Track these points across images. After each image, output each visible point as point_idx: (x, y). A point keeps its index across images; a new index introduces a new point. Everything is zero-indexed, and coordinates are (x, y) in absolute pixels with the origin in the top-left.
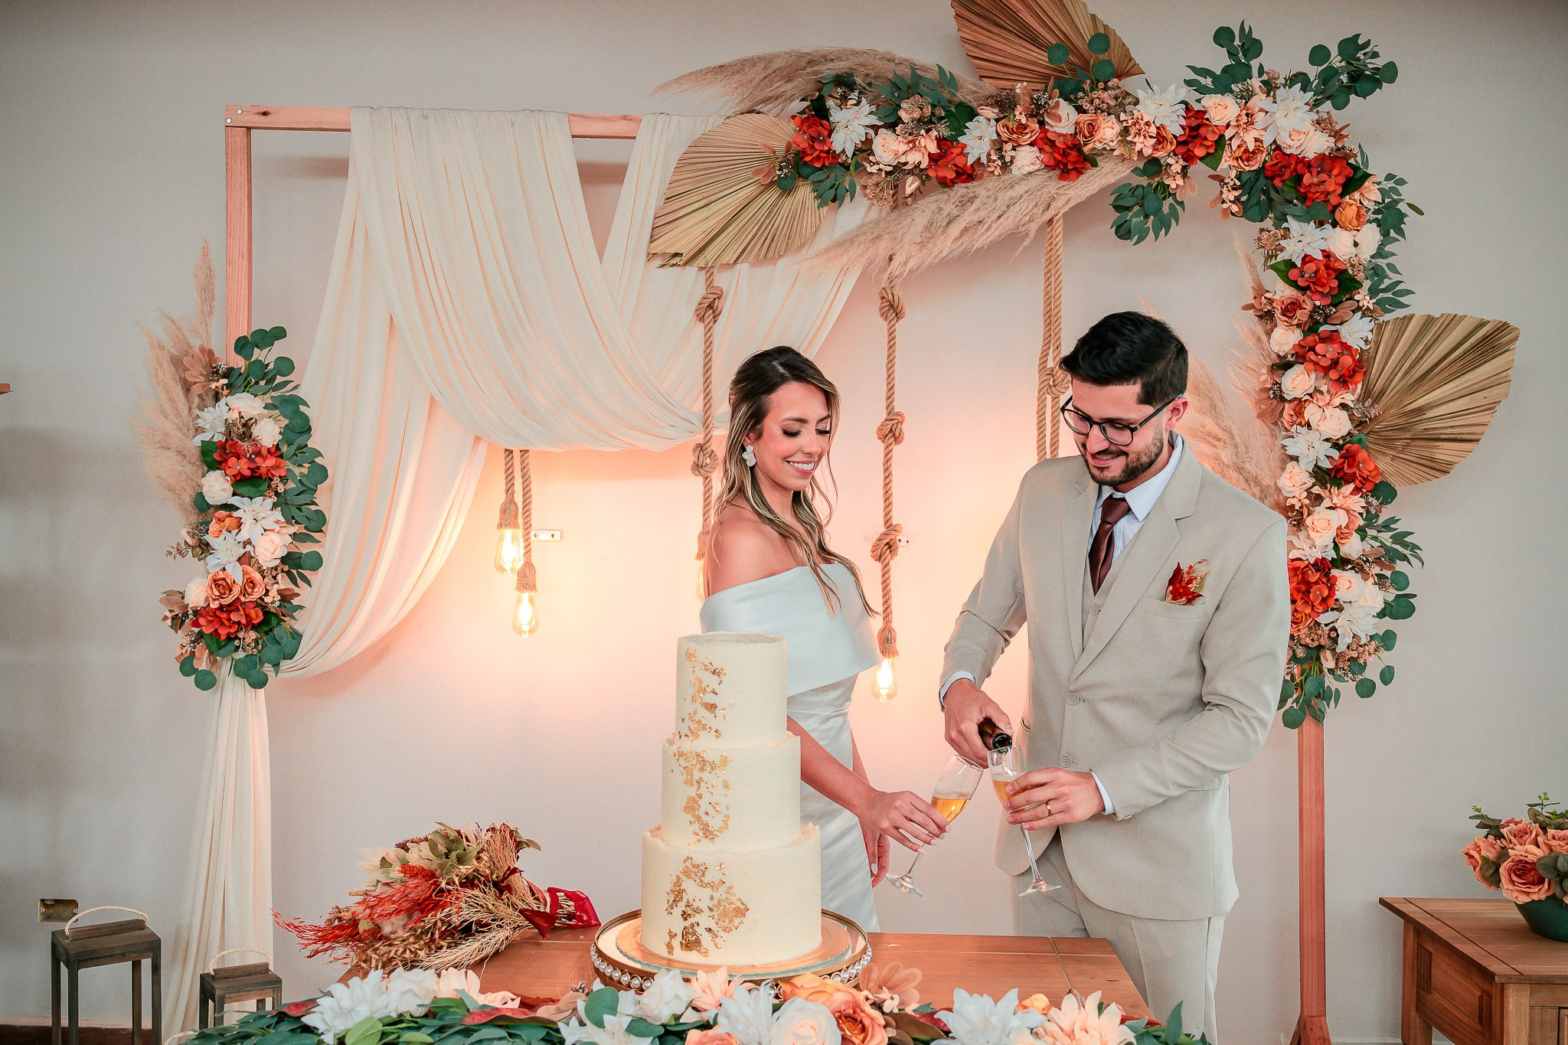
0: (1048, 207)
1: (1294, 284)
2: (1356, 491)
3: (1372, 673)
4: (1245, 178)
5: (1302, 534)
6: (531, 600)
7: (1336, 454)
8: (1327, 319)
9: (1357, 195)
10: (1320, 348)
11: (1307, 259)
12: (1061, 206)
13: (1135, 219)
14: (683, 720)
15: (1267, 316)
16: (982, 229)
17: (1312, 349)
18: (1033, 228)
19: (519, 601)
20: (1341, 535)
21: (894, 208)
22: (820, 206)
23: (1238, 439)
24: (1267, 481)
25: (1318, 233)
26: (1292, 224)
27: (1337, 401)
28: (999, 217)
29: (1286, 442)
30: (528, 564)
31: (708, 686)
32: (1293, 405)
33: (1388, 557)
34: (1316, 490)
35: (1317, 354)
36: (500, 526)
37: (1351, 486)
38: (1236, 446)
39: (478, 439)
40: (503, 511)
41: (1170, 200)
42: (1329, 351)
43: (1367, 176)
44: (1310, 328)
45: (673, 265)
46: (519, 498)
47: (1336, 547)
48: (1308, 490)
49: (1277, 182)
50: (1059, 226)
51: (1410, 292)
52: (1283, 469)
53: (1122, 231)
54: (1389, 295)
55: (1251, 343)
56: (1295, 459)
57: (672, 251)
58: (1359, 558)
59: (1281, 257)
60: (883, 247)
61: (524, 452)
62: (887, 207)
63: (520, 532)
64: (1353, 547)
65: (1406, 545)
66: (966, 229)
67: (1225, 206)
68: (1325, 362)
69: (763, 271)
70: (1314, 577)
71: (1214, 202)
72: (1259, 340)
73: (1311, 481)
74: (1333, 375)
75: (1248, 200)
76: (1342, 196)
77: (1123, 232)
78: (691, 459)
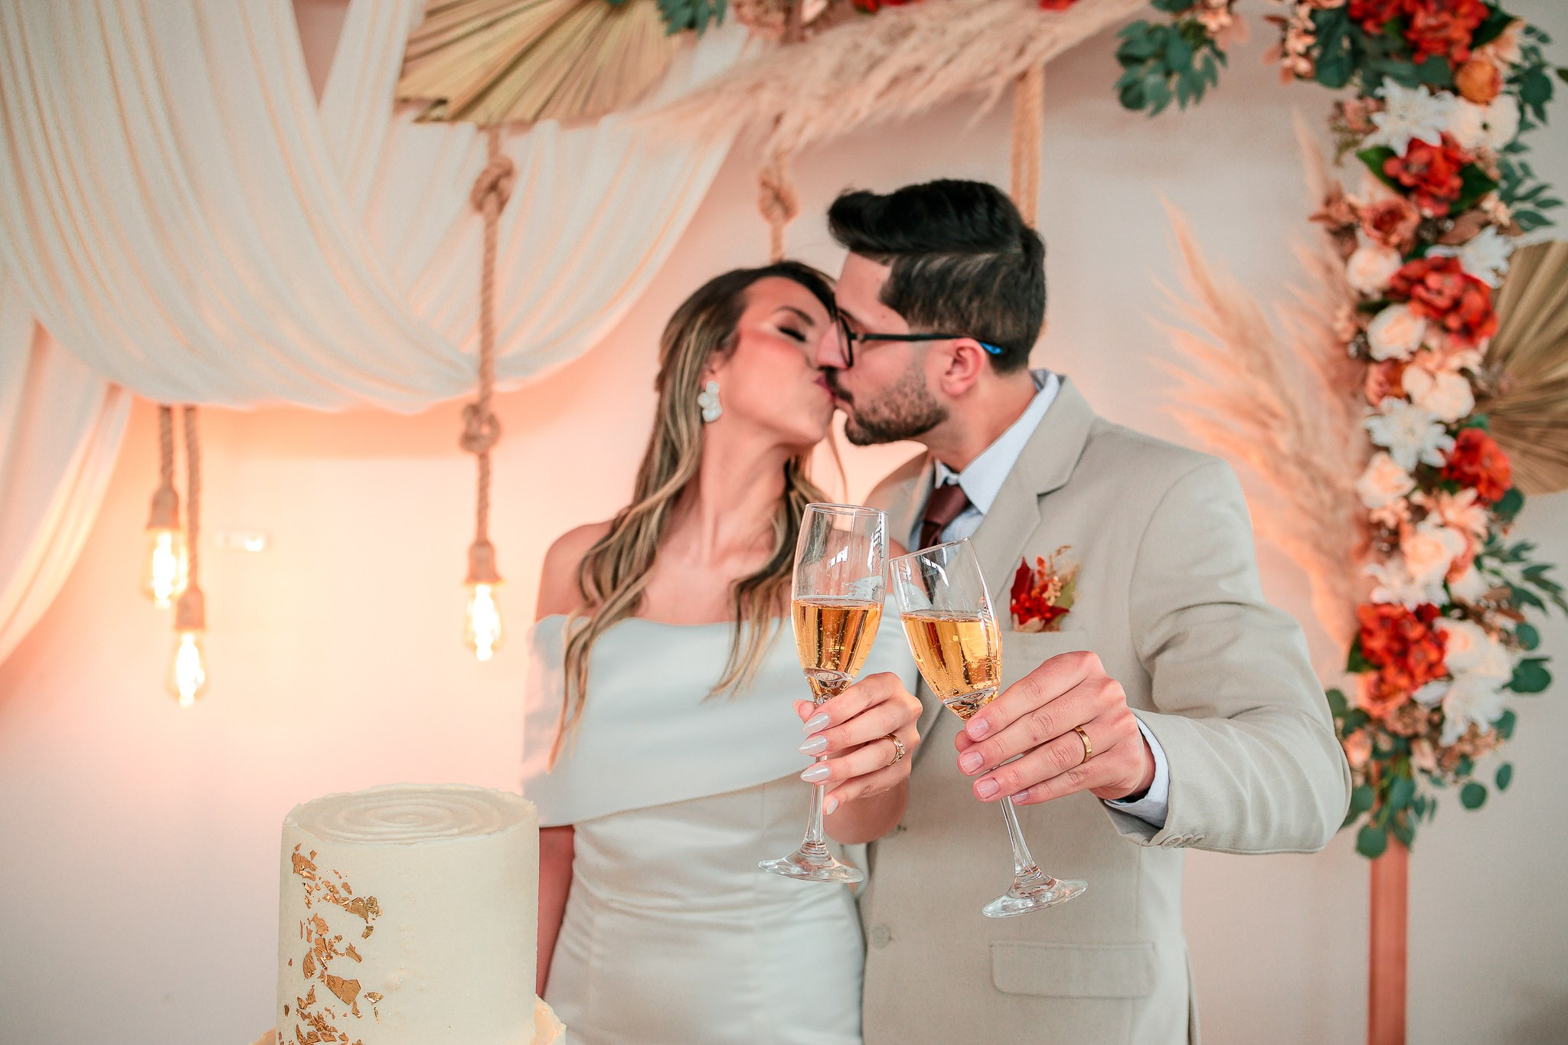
0: (1021, 52)
1: (1394, 183)
2: (1479, 500)
3: (1483, 772)
4: (1321, 17)
5: (1392, 565)
6: (199, 645)
7: (1450, 444)
8: (1440, 236)
9: (1490, 50)
10: (1433, 280)
11: (1414, 144)
12: (1042, 51)
13: (1151, 79)
14: (287, 1009)
15: (1344, 234)
16: (919, 80)
17: (1421, 281)
18: (998, 84)
19: (177, 646)
20: (1455, 568)
21: (786, 40)
22: (671, 32)
23: (1304, 417)
24: (1345, 482)
25: (1433, 104)
26: (1392, 90)
27: (1455, 362)
28: (949, 62)
29: (1374, 423)
30: (194, 588)
31: (339, 938)
32: (1384, 368)
33: (1513, 600)
34: (1418, 498)
35: (1428, 289)
36: (151, 525)
37: (1470, 494)
38: (1299, 427)
39: (114, 390)
40: (156, 503)
41: (1205, 51)
42: (1443, 286)
43: (1507, 20)
44: (1414, 250)
45: (438, 120)
46: (181, 483)
47: (1446, 586)
48: (1407, 497)
49: (1370, 26)
50: (1037, 84)
51: (1553, 203)
52: (1364, 464)
53: (1132, 95)
54: (1528, 206)
55: (1316, 274)
56: (1386, 449)
57: (433, 93)
58: (1478, 602)
59: (1370, 142)
60: (767, 100)
61: (190, 410)
62: (774, 36)
63: (182, 537)
64: (1470, 586)
65: (1545, 585)
66: (895, 81)
67: (1287, 62)
68: (1442, 302)
69: (578, 135)
70: (1415, 631)
71: (1270, 57)
72: (1329, 269)
73: (1409, 484)
74: (1453, 322)
75: (1323, 55)
76: (1471, 48)
77: (1132, 97)
78: (457, 426)
